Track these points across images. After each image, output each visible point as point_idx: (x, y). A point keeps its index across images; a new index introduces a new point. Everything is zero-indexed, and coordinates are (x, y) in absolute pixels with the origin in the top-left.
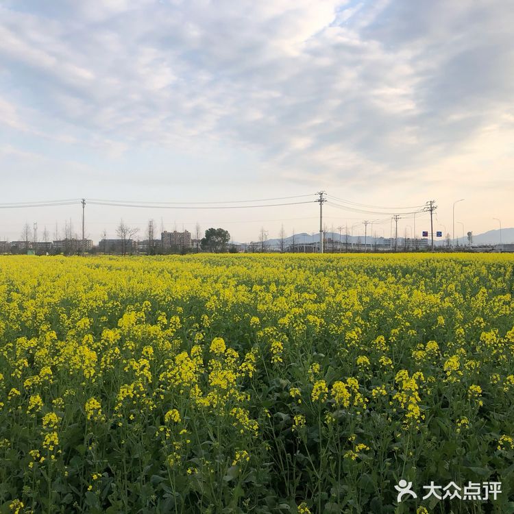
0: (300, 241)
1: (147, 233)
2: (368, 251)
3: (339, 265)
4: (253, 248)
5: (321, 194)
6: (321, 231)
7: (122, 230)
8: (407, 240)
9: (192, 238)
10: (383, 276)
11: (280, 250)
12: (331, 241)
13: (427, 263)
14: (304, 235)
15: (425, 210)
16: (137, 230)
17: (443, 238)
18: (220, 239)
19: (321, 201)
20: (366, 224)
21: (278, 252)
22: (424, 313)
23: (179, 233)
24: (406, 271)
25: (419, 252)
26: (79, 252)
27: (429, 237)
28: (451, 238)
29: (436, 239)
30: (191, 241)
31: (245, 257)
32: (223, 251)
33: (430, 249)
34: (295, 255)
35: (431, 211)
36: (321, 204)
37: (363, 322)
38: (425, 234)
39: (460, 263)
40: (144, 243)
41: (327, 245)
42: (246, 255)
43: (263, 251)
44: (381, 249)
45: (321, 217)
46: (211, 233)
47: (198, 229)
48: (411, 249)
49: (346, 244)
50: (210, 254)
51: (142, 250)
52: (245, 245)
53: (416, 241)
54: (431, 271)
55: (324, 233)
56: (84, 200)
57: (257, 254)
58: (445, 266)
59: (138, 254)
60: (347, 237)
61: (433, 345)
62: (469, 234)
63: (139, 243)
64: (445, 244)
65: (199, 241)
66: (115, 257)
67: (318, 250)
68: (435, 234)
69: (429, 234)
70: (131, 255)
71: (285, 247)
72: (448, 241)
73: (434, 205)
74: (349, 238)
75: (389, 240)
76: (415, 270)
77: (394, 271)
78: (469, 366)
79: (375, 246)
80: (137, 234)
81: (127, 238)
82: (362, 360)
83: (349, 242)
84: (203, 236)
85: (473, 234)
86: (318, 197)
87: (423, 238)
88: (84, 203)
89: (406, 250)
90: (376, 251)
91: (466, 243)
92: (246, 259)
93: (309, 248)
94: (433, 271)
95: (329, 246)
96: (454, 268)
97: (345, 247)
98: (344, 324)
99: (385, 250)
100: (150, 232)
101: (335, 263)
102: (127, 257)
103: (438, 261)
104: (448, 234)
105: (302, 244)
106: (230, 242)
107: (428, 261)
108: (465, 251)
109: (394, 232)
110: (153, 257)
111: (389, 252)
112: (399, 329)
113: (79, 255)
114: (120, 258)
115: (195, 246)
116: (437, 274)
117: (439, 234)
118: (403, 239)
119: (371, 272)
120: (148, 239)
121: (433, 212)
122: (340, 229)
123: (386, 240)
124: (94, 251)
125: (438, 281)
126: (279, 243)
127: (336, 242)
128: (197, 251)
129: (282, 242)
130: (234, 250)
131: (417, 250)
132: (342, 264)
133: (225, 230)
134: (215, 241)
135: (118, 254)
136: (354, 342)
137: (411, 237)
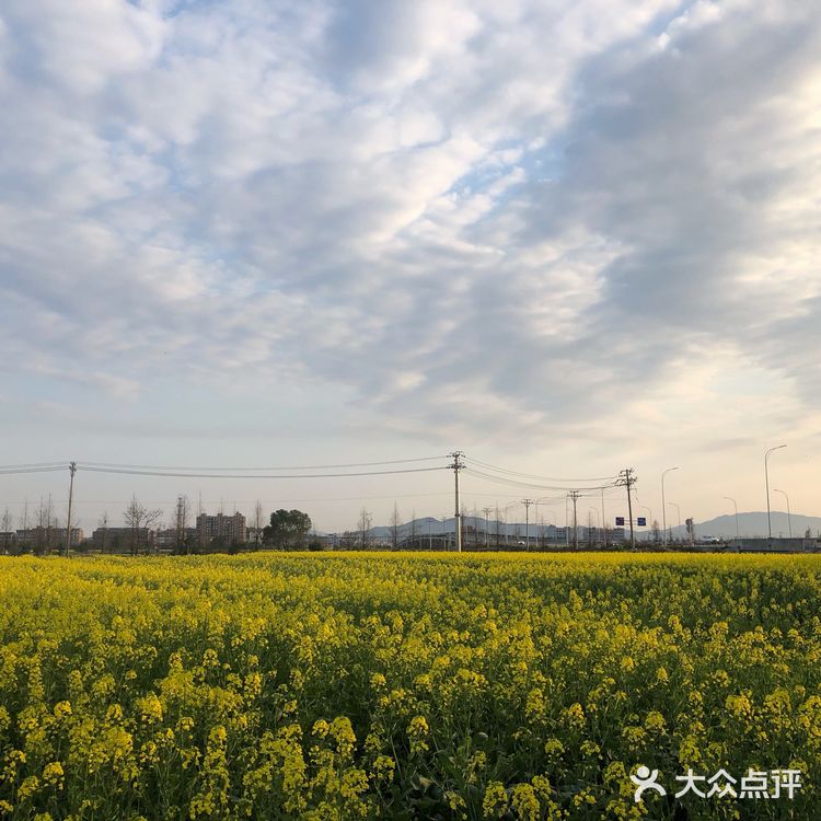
0: (424, 531)
1: (175, 518)
2: (531, 549)
3: (488, 574)
4: (348, 542)
5: (457, 456)
6: (457, 515)
7: (135, 512)
8: (591, 531)
9: (247, 525)
10: (561, 592)
11: (391, 545)
12: (472, 531)
13: (627, 570)
14: (430, 520)
15: (619, 483)
16: (158, 513)
17: (648, 527)
18: (294, 527)
19: (456, 467)
20: (527, 504)
21: (388, 548)
22: (637, 664)
23: (226, 518)
24: (596, 585)
25: (612, 551)
26: (60, 550)
27: (626, 527)
28: (661, 528)
29: (637, 528)
30: (245, 531)
31: (335, 559)
32: (298, 547)
33: (629, 546)
34: (416, 555)
35: (628, 485)
36: (456, 472)
37: (544, 679)
38: (620, 521)
39: (679, 571)
40: (168, 533)
41: (467, 537)
42: (337, 554)
43: (364, 548)
44: (551, 545)
45: (457, 493)
46: (280, 517)
47: (258, 511)
48: (599, 546)
49: (497, 536)
50: (279, 553)
51: (164, 546)
52: (334, 536)
53: (607, 532)
54: (634, 584)
55: (463, 518)
56: (73, 464)
57: (355, 552)
58: (655, 576)
59: (158, 553)
60: (498, 524)
61: (656, 719)
62: (689, 522)
63: (160, 534)
64: (652, 538)
65: (259, 530)
66: (120, 558)
67: (453, 547)
68: (635, 523)
69: (627, 522)
70: (147, 554)
71: (399, 540)
72: (656, 532)
73: (632, 476)
74: (501, 527)
75: (564, 530)
76: (609, 583)
77: (576, 585)
78: (712, 752)
79: (543, 540)
80: (158, 520)
81: (142, 525)
82: (554, 745)
83: (501, 533)
84: (266, 522)
85: (695, 522)
86: (452, 461)
87: (616, 527)
88: (73, 469)
89: (590, 548)
90: (544, 549)
91: (683, 535)
92: (338, 562)
93: (439, 543)
94: (637, 584)
95: (470, 539)
96: (668, 579)
97: (494, 542)
98: (516, 683)
99: (558, 546)
100: (179, 516)
101: (482, 569)
102: (141, 558)
103: (644, 569)
104: (655, 522)
105: (427, 536)
106: (311, 532)
107: (628, 567)
108: (683, 550)
109: (571, 518)
110: (182, 558)
111: (564, 550)
112: (599, 689)
113: (59, 554)
114: (130, 560)
115: (252, 539)
116: (645, 591)
117: (642, 522)
118: (585, 529)
119: (540, 586)
120: (175, 527)
121: (632, 486)
122: (487, 511)
123: (559, 531)
124: (84, 548)
125: (646, 601)
126: (390, 534)
127: (481, 533)
128: (255, 547)
129: (395, 531)
130: (317, 545)
131: (608, 548)
132: (494, 572)
133: (304, 512)
134: (287, 530)
135: (123, 553)
136: (538, 716)
137: (599, 525)
